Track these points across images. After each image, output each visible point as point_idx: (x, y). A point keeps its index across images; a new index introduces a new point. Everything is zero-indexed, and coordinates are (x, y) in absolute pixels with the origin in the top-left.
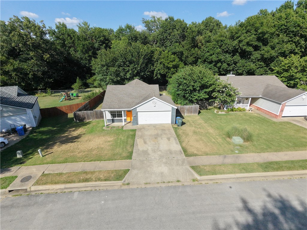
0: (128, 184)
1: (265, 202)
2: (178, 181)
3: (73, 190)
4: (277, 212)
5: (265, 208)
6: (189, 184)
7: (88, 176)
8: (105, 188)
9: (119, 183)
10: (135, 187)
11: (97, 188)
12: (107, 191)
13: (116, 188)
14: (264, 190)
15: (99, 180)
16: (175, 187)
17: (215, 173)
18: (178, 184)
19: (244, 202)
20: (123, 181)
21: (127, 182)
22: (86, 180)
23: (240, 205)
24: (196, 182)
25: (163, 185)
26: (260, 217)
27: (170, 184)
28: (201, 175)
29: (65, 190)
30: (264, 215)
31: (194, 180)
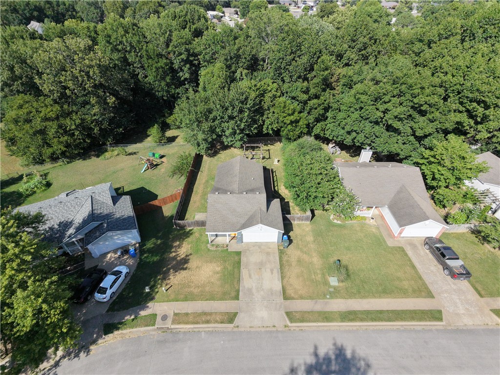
0: (238, 327)
1: (329, 349)
2: (274, 326)
3: (201, 330)
4: (333, 357)
5: (327, 354)
6: (281, 330)
7: (209, 318)
8: (222, 329)
9: (231, 325)
10: (243, 329)
11: (216, 329)
12: (223, 332)
13: (230, 330)
14: (334, 339)
15: (216, 322)
16: (271, 332)
17: (302, 321)
18: (274, 329)
19: (316, 348)
20: (234, 324)
21: (237, 325)
22: (208, 322)
23: (312, 350)
24: (287, 328)
25: (263, 330)
26: (321, 361)
27: (268, 329)
28: (291, 322)
29: (195, 330)
30: (324, 359)
31: (285, 326)
